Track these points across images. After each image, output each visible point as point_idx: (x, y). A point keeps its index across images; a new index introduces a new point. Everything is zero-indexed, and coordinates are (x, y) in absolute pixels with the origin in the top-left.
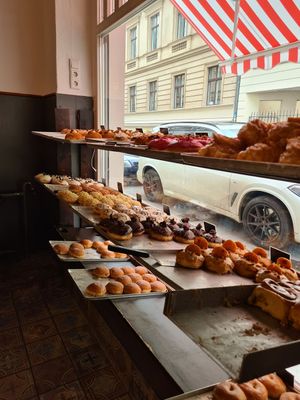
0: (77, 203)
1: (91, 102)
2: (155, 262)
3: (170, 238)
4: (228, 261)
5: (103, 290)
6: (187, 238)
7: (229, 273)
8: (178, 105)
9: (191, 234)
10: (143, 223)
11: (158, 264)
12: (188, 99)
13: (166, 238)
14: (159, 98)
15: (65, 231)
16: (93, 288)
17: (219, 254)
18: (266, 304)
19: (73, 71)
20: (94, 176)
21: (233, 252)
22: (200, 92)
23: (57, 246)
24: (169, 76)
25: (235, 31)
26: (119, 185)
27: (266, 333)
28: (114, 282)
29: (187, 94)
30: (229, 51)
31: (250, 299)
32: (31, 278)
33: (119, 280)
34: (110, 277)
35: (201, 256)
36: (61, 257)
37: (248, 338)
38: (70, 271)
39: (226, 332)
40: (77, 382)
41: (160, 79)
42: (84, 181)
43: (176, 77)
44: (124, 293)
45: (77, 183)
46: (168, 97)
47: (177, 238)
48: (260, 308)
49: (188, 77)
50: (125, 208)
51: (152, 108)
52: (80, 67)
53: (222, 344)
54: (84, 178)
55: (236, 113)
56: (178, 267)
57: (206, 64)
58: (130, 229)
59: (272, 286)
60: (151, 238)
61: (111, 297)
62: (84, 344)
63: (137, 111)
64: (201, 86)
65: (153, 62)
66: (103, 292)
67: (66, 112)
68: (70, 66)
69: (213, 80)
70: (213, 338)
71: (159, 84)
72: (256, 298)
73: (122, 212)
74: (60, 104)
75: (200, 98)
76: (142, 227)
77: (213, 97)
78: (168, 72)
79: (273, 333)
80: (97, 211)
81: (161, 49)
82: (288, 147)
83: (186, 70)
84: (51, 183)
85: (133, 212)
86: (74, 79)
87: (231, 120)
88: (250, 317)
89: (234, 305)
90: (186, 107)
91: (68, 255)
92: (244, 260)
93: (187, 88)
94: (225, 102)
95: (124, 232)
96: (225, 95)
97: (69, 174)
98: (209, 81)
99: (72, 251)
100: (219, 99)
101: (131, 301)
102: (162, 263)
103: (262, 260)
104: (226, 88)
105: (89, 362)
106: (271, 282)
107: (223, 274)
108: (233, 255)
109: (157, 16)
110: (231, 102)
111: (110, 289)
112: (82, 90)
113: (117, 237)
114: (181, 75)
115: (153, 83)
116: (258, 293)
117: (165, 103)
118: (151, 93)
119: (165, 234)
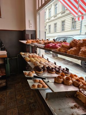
0: (30, 61)
1: (35, 32)
2: (47, 81)
3: (54, 72)
4: (71, 81)
5: (37, 86)
6: (60, 73)
7: (71, 85)
8: (63, 30)
9: (61, 71)
10: (47, 68)
11: (48, 82)
12: (66, 28)
13: (53, 73)
14: (57, 28)
15: (28, 68)
16: (33, 86)
17: (68, 79)
18: (80, 97)
19: (30, 23)
20: (36, 53)
21: (73, 78)
22: (70, 26)
23: (25, 73)
24: (60, 22)
25: (78, 7)
26: (43, 55)
27: (78, 108)
28: (40, 84)
29: (66, 27)
30: (77, 14)
31: (75, 95)
32: (19, 81)
33: (41, 83)
34: (39, 82)
35: (62, 80)
36: (26, 76)
37: (72, 110)
38: (28, 80)
39: (64, 107)
40: (30, 112)
41: (58, 23)
42: (33, 54)
43: (62, 22)
44: (42, 88)
45: (31, 55)
46: (60, 28)
47: (57, 73)
48: (78, 98)
49: (66, 22)
50: (43, 62)
51: (55, 31)
52: (32, 22)
53: (62, 112)
54: (33, 53)
55: (81, 32)
56: (55, 83)
57: (71, 18)
58: (42, 70)
59: (82, 92)
60: (49, 72)
61: (38, 88)
62: (32, 101)
63: (51, 32)
64: (70, 24)
65: (56, 18)
66: (36, 87)
67: (28, 35)
68: (29, 22)
69: (74, 22)
70: (59, 109)
71: (57, 24)
72: (77, 95)
73: (42, 64)
74: (27, 33)
75: (69, 28)
76: (46, 69)
77: (74, 27)
78: (60, 21)
79: (81, 108)
80: (34, 63)
81: (58, 14)
82: (81, 50)
83: (65, 20)
84: (24, 55)
85: (45, 64)
86: (30, 25)
87: (79, 34)
88: (74, 101)
89: (69, 97)
90: (65, 30)
91: (28, 75)
92: (76, 81)
93: (66, 25)
94: (77, 28)
95: (40, 71)
96: (77, 26)
97: (29, 52)
98: (72, 23)
99: (29, 74)
100: (75, 28)
101: (44, 90)
102: (50, 81)
103: (82, 81)
104: (78, 24)
105: (33, 107)
106: (82, 90)
107: (69, 85)
108: (73, 79)
109: (57, 4)
110: (79, 28)
111: (38, 86)
112: (33, 29)
113: (38, 72)
114: (64, 21)
115: (55, 24)
116: (77, 93)
117: (59, 29)
118: (55, 27)
119: (53, 71)
